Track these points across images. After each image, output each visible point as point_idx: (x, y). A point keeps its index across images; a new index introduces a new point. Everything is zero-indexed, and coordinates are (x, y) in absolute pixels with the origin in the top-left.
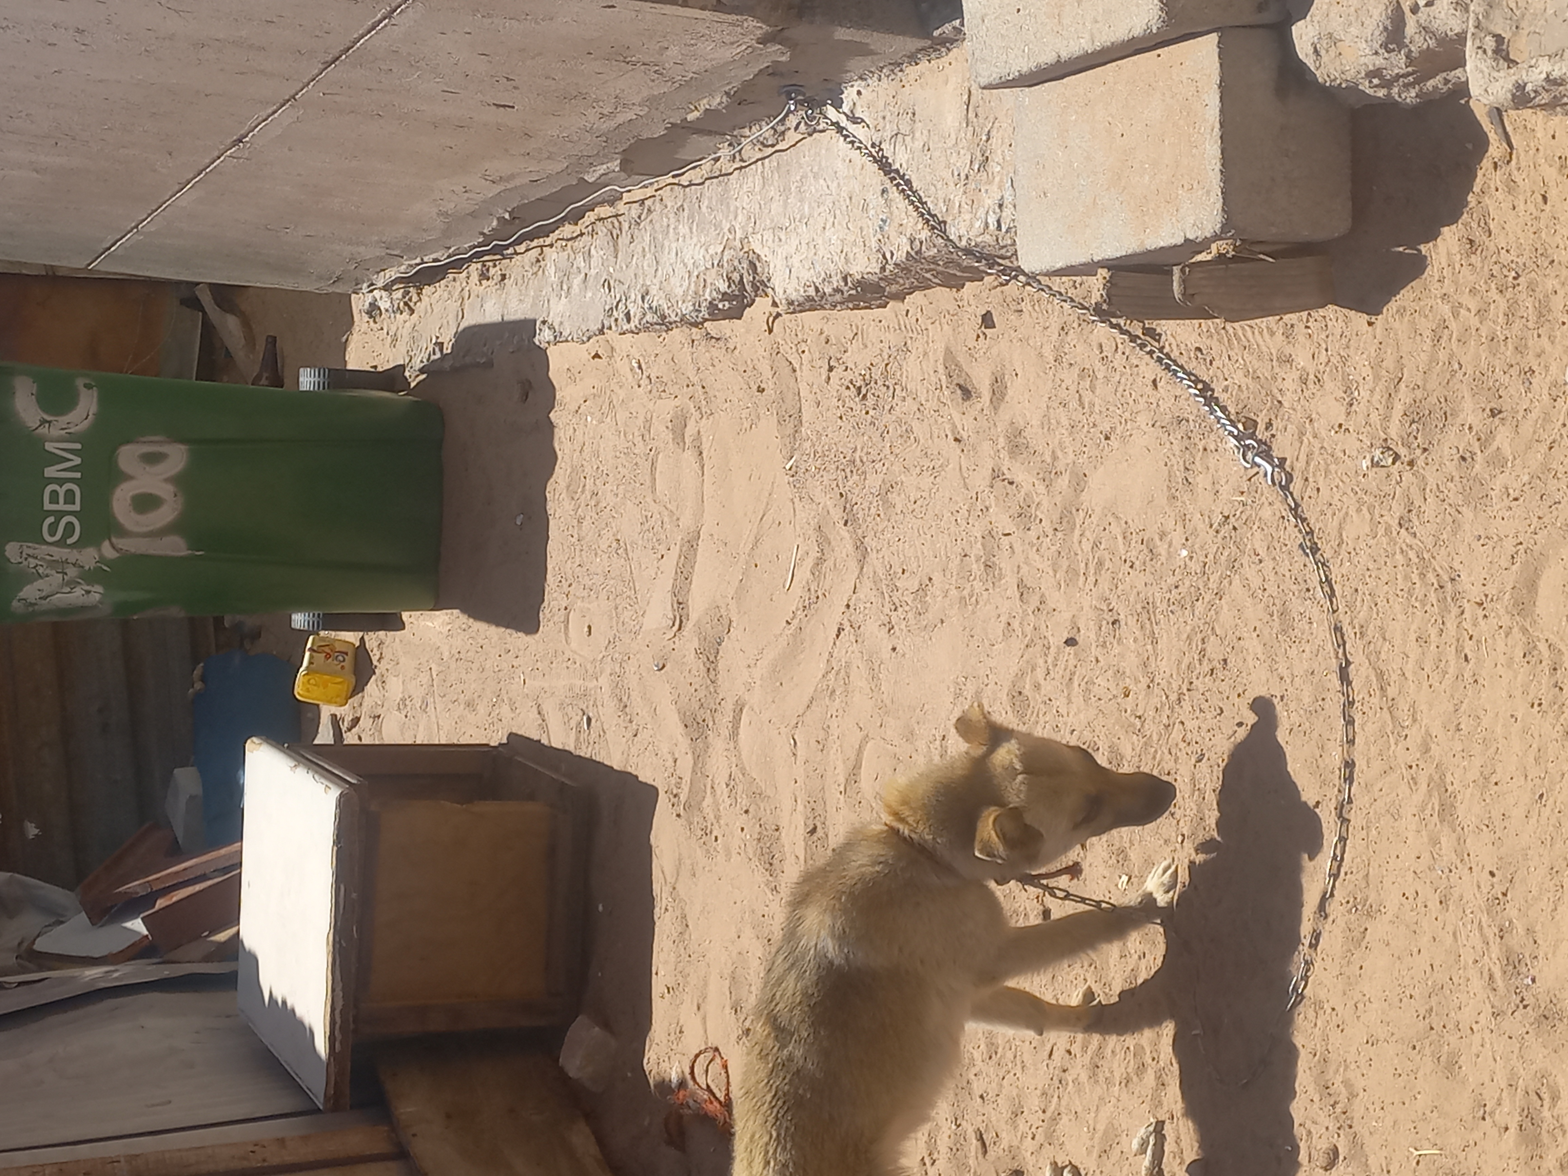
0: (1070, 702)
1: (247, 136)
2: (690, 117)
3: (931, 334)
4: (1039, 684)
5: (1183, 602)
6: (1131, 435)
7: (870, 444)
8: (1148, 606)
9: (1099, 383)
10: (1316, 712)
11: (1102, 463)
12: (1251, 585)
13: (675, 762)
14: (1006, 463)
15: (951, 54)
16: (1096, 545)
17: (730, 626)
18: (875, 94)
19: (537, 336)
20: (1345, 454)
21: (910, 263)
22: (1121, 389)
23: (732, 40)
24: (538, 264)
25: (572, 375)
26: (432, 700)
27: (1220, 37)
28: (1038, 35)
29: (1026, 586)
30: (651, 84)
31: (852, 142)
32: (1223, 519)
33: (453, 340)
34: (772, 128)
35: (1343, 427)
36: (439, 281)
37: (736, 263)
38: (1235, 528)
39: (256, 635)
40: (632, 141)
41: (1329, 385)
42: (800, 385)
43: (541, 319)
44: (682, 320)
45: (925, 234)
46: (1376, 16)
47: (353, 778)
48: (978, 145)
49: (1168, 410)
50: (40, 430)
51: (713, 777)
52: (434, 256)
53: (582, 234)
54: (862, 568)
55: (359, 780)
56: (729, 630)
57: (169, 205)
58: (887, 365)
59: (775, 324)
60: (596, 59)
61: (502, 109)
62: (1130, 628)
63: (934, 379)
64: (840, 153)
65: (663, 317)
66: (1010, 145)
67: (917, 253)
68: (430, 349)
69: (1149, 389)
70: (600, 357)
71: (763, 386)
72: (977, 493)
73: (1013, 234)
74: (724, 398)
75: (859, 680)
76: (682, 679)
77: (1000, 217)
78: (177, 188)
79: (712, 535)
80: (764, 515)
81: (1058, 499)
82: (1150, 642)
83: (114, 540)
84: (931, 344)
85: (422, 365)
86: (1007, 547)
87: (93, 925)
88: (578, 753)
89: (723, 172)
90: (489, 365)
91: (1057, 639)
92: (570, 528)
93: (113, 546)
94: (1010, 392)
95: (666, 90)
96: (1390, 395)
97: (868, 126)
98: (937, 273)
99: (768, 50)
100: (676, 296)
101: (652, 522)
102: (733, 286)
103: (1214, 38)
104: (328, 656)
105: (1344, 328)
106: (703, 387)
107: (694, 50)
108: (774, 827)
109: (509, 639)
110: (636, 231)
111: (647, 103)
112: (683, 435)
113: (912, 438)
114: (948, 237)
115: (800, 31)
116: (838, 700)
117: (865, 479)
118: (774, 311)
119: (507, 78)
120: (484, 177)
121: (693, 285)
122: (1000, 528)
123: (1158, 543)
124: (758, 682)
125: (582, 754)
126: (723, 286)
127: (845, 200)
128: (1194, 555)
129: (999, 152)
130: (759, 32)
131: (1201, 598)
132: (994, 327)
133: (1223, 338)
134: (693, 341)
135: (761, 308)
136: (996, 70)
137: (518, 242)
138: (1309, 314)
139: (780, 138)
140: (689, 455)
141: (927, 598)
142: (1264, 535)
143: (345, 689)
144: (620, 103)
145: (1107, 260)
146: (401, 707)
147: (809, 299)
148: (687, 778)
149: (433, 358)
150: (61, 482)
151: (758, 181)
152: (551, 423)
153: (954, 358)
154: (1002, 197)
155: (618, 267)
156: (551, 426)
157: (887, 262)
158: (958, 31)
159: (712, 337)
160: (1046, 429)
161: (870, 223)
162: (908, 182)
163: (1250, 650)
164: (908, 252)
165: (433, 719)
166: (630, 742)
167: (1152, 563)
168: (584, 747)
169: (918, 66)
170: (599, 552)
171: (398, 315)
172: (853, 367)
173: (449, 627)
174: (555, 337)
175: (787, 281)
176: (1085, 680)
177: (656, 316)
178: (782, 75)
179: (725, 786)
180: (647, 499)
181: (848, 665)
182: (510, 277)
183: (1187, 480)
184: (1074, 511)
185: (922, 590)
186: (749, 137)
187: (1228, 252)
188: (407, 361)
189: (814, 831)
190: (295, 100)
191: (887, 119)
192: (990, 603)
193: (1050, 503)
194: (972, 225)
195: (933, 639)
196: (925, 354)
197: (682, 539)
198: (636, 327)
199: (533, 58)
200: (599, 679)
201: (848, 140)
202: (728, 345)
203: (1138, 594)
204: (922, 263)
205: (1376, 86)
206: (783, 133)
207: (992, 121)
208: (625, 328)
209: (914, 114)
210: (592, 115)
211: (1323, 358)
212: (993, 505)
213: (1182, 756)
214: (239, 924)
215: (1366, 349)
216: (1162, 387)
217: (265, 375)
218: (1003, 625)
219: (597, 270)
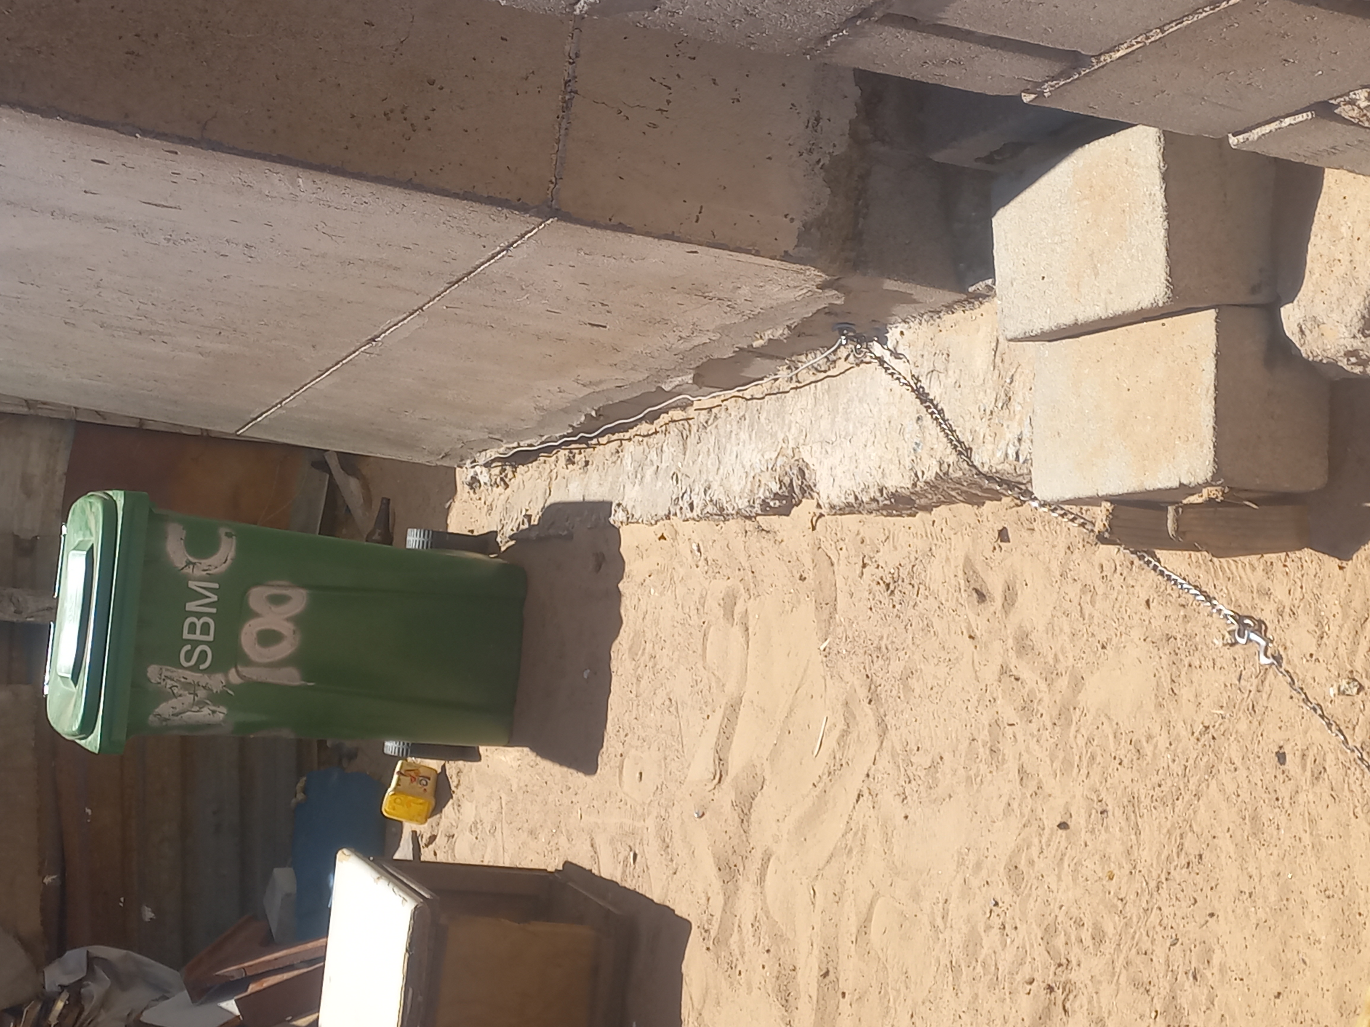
0: (1059, 879)
1: (379, 337)
2: (756, 344)
3: (953, 544)
4: (1033, 861)
5: (1165, 799)
6: (1124, 647)
7: (895, 635)
8: (1133, 800)
9: (1098, 598)
10: (1280, 910)
11: (1098, 669)
12: (1227, 790)
13: (708, 900)
14: (1013, 661)
15: (983, 307)
16: (1089, 741)
17: (763, 783)
18: (916, 335)
19: (612, 517)
20: (1315, 681)
21: (939, 482)
22: (1117, 606)
23: (796, 284)
24: (617, 455)
25: (641, 552)
26: (500, 825)
27: (1217, 313)
28: (1059, 300)
29: (1026, 772)
30: (724, 315)
31: (892, 374)
32: (1204, 729)
33: (540, 514)
34: (826, 357)
35: (1314, 658)
36: (531, 462)
37: (788, 469)
38: (1214, 738)
39: (352, 756)
40: (705, 360)
41: (1302, 618)
42: (837, 576)
43: (617, 502)
44: (737, 513)
45: (952, 458)
46: (1355, 306)
47: (426, 893)
48: (1003, 387)
49: (1158, 628)
50: (185, 570)
51: (741, 917)
52: (529, 442)
53: (656, 432)
54: (882, 743)
55: (431, 895)
56: (762, 787)
57: (309, 387)
58: (914, 566)
59: (818, 524)
60: (678, 293)
61: (595, 328)
62: (1116, 816)
63: (953, 582)
64: (883, 383)
65: (722, 509)
66: (1031, 389)
67: (944, 474)
68: (520, 520)
69: (1143, 607)
70: (665, 539)
71: (804, 576)
72: (986, 686)
73: (1029, 465)
74: (771, 582)
75: (874, 842)
76: (719, 828)
77: (1019, 449)
78: (318, 373)
79: (752, 702)
80: (798, 689)
81: (1058, 697)
82: (1134, 832)
83: (240, 668)
84: (953, 552)
85: (512, 533)
86: (1011, 736)
87: (193, 1002)
88: (624, 884)
89: (781, 390)
90: (570, 537)
91: (1051, 822)
92: (630, 685)
93: (237, 672)
94: (1020, 599)
95: (736, 321)
96: (1357, 632)
97: (908, 361)
98: (962, 492)
99: (826, 294)
100: (734, 492)
101: (701, 686)
102: (784, 488)
103: (1212, 313)
104: (413, 779)
105: (1318, 570)
106: (753, 572)
107: (764, 291)
108: (792, 967)
109: (570, 778)
110: (703, 434)
111: (720, 331)
112: (733, 612)
113: (932, 632)
114: (972, 462)
115: (855, 281)
116: (854, 859)
117: (889, 664)
118: (818, 512)
119: (602, 304)
120: (577, 381)
121: (749, 484)
122: (1005, 718)
123: (1144, 743)
124: (785, 836)
125: (627, 886)
126: (775, 487)
127: (884, 424)
128: (1177, 758)
129: (1021, 394)
130: (819, 280)
131: (1181, 798)
132: (1009, 541)
133: (1210, 569)
134: (746, 532)
135: (806, 508)
136: (1020, 326)
137: (602, 435)
138: (1287, 555)
139: (831, 366)
140: (737, 630)
141: (938, 775)
142: (1240, 747)
143: (426, 808)
144: (696, 329)
145: (1111, 495)
146: (473, 829)
147: (849, 505)
148: (718, 915)
149: (522, 527)
150: (199, 615)
151: (811, 401)
152: (619, 591)
153: (972, 566)
154: (1021, 433)
155: (685, 463)
156: (619, 594)
157: (918, 479)
158: (990, 288)
159: (763, 530)
160: (1050, 634)
161: (906, 445)
162: (941, 412)
163: (1223, 849)
164: (937, 473)
165: (500, 843)
166: (670, 879)
167: (1139, 762)
168: (629, 880)
169: (954, 315)
170: (654, 708)
171: (495, 488)
172: (884, 566)
173: (519, 762)
174: (628, 518)
175: (831, 487)
176: (1075, 861)
177: (715, 508)
178: (836, 315)
179: (750, 926)
180: (698, 665)
181: (865, 827)
182: (592, 464)
183: (1173, 691)
184: (1072, 709)
185: (933, 767)
186: (805, 363)
187: (1217, 497)
188: (500, 528)
189: (826, 974)
190: (423, 310)
191: (925, 357)
192: (993, 785)
193: (1050, 700)
194: (994, 454)
195: (942, 812)
196: (948, 559)
197: (727, 703)
198: (698, 516)
199: (625, 289)
200: (646, 821)
201: (889, 371)
202: (777, 538)
203: (1125, 788)
204: (948, 483)
205: (1353, 364)
206: (834, 362)
207: (1016, 367)
208: (688, 516)
209: (948, 355)
210: (672, 338)
211: (1298, 594)
212: (1000, 697)
213: (1158, 938)
214: (319, 1011)
215: (1337, 590)
216: (1154, 607)
217: (378, 531)
218: (1003, 805)
219: (668, 464)
